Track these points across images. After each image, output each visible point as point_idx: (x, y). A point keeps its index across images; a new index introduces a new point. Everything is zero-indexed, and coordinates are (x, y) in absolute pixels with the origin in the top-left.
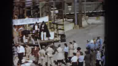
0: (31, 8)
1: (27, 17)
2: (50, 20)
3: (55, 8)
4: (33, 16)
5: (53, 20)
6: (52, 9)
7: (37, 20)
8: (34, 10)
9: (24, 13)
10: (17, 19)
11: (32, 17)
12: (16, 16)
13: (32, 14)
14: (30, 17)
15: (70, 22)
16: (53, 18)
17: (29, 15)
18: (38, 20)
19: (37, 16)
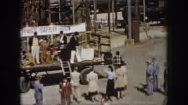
0: (59, 10)
1: (51, 24)
2: (88, 28)
3: (98, 11)
4: (61, 22)
5: (94, 30)
6: (93, 11)
7: (67, 28)
8: (63, 13)
9: (47, 16)
10: (36, 26)
11: (59, 24)
12: (34, 22)
13: (60, 19)
14: (57, 23)
15: (121, 33)
16: (93, 26)
17: (55, 21)
18: (69, 29)
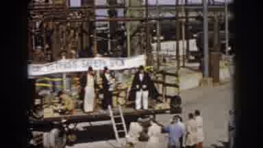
0: (109, 36)
1: (98, 55)
2: (148, 62)
3: (162, 38)
4: (111, 53)
5: (156, 64)
6: (155, 38)
7: (119, 62)
8: (114, 40)
9: (91, 45)
11: (109, 56)
12: (73, 52)
13: (109, 48)
14: (106, 54)
16: (155, 58)
17: (103, 51)
18: (123, 63)
19: (120, 53)
